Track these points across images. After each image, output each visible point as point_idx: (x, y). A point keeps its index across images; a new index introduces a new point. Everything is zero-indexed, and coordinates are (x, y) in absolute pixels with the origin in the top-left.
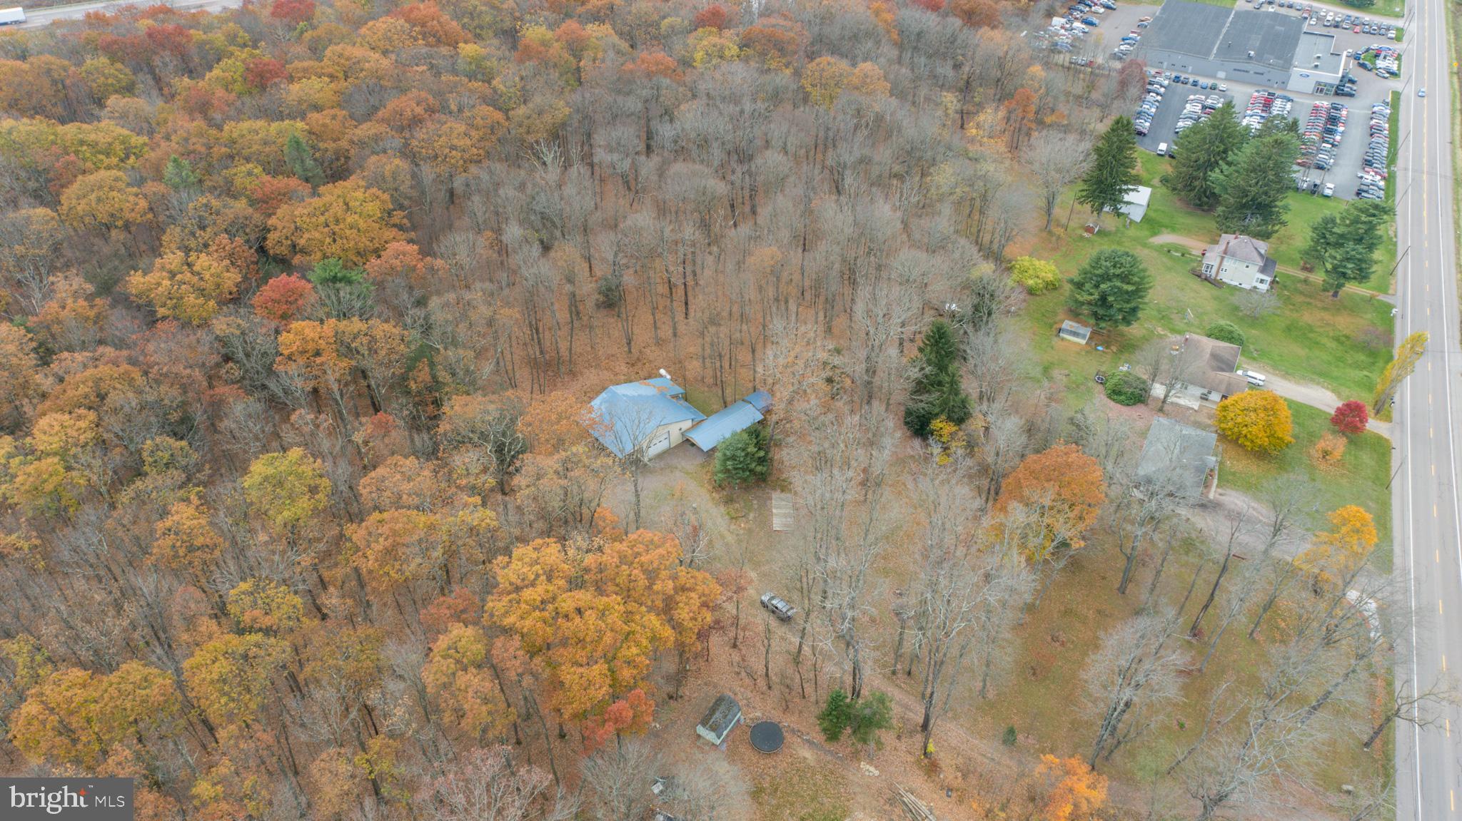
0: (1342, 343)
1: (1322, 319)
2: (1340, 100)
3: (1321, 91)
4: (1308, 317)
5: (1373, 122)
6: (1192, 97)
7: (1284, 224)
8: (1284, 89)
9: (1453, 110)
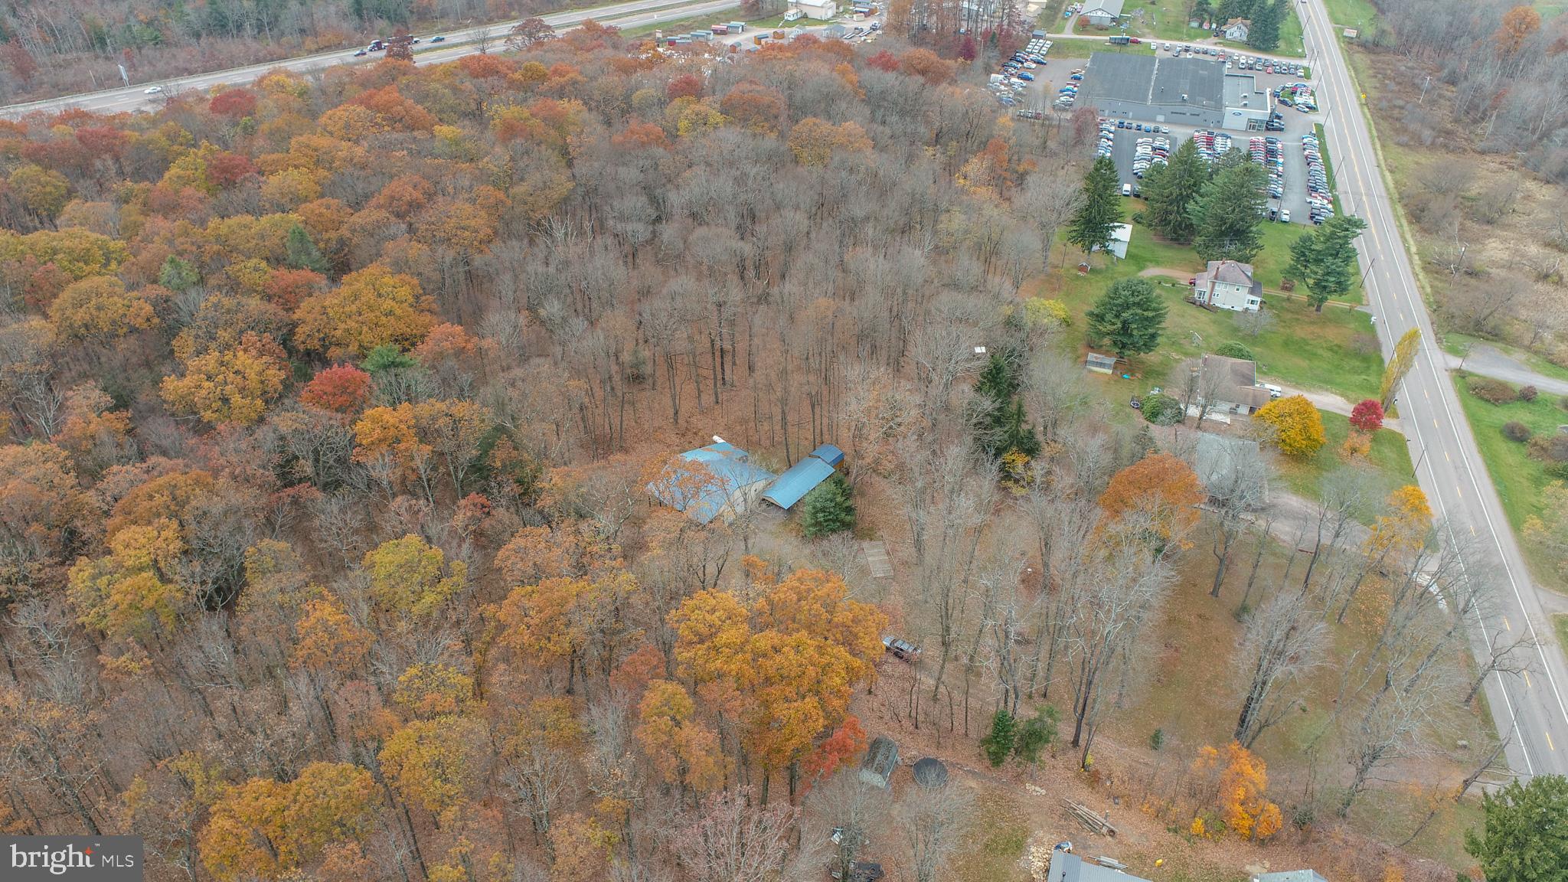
0: (1336, 353)
1: (1313, 333)
2: (1272, 135)
3: (1254, 128)
4: (1300, 332)
5: (1306, 153)
6: (1140, 140)
7: (1261, 248)
8: (1220, 128)
9: (1372, 137)
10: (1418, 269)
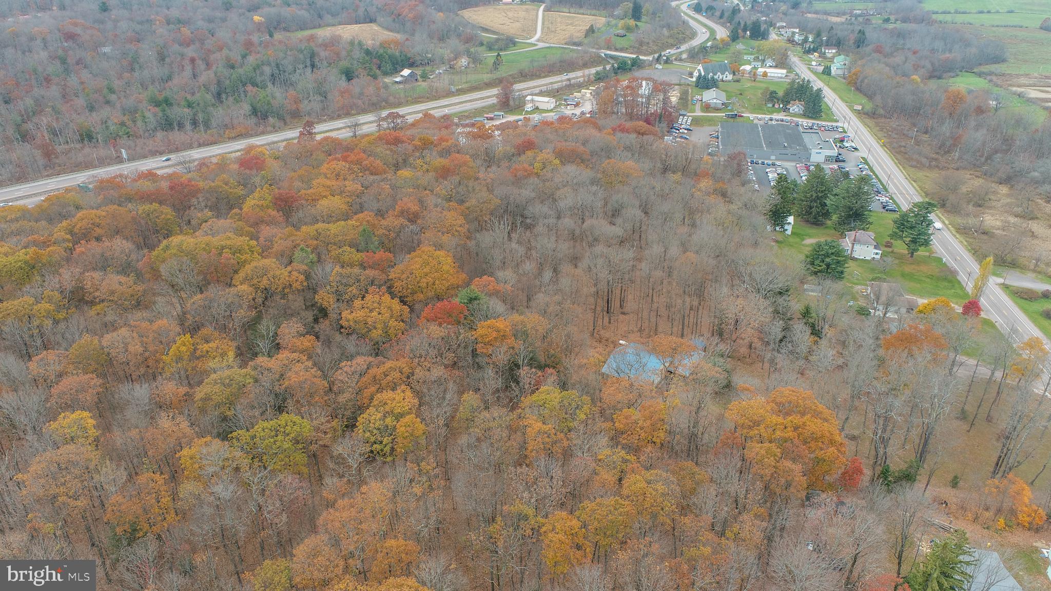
0: (932, 279)
1: (914, 269)
2: (841, 164)
3: (828, 161)
4: (908, 269)
5: (865, 173)
6: (767, 170)
7: (871, 223)
8: (809, 161)
9: (895, 163)
10: (954, 232)
